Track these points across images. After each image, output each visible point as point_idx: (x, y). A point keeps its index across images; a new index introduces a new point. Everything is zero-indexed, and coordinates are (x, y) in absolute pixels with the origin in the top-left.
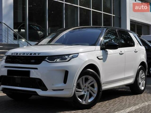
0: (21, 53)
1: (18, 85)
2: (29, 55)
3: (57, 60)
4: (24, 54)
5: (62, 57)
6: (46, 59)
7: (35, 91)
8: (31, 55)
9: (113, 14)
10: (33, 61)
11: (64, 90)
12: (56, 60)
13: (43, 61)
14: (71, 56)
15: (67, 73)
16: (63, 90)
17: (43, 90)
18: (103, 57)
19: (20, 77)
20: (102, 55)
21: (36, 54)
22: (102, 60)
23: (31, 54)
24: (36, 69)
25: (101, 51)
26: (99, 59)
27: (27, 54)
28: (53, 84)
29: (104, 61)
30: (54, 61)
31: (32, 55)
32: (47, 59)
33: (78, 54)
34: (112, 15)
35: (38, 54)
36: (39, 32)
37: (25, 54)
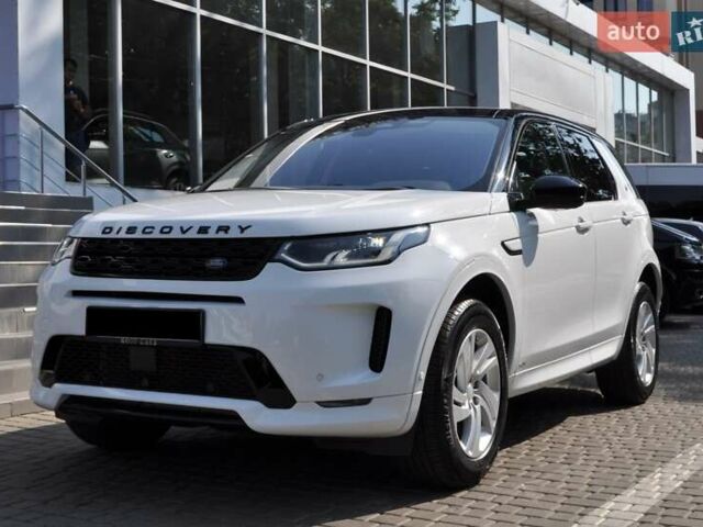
0: (153, 228)
1: (146, 382)
2: (192, 234)
3: (334, 257)
4: (166, 230)
5: (356, 245)
6: (283, 255)
7: (231, 411)
8: (206, 233)
9: (448, 83)
10: (217, 263)
11: (373, 401)
12: (329, 257)
13: (269, 265)
14: (398, 237)
15: (383, 318)
16: (365, 402)
17: (271, 404)
18: (523, 244)
19: (154, 341)
20: (517, 235)
21: (230, 231)
22: (520, 257)
23: (203, 230)
24: (238, 300)
25: (513, 214)
26: (511, 252)
27: (184, 232)
28: (319, 375)
29: (528, 262)
30: (321, 259)
31: (212, 234)
32: (284, 252)
33: (425, 229)
34: (445, 86)
35: (240, 227)
36: (165, 151)
37: (171, 228)
